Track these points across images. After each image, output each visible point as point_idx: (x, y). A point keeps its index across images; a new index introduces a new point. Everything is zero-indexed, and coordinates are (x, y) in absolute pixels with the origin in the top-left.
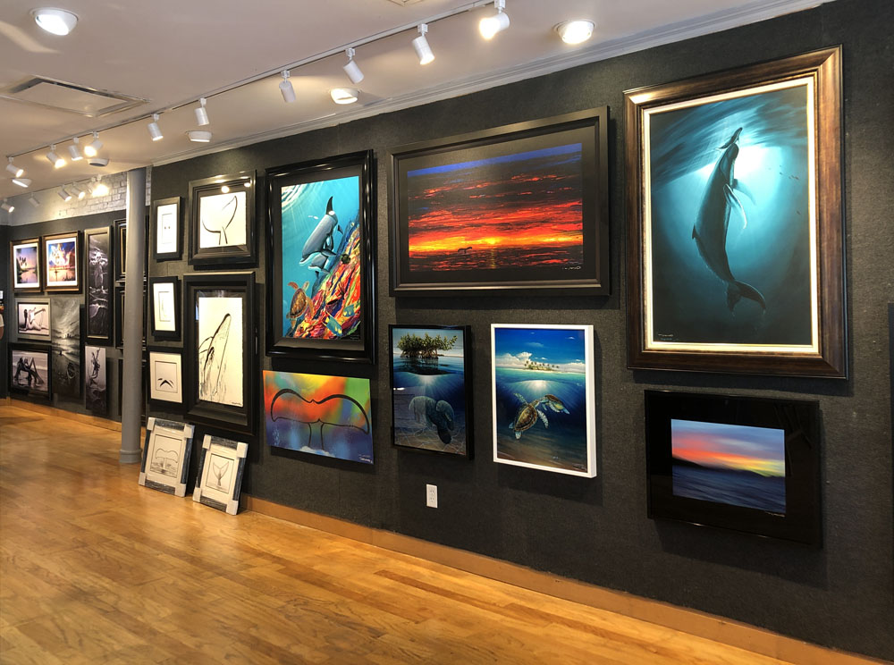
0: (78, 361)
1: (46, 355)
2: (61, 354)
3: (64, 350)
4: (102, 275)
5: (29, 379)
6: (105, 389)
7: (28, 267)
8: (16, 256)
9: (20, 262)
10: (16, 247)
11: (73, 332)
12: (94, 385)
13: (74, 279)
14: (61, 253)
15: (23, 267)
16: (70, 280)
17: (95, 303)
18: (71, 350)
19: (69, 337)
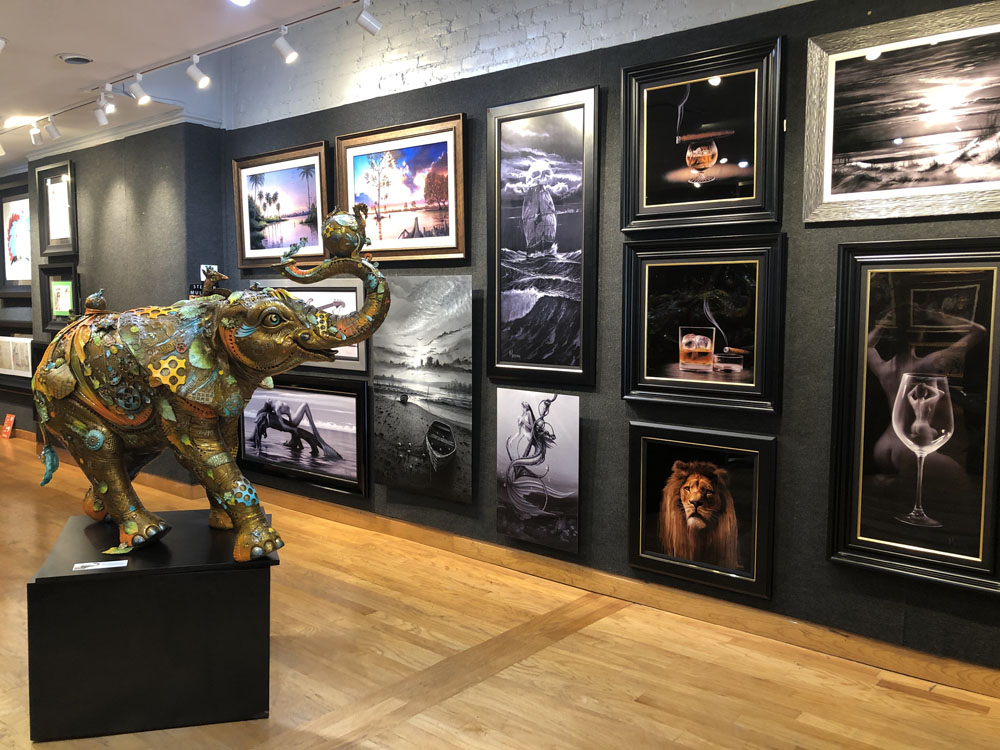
0: (466, 421)
1: (353, 401)
2: (404, 402)
3: (414, 393)
4: (552, 219)
5: (295, 446)
6: (574, 492)
7: (284, 211)
8: (247, 190)
9: (259, 203)
10: (246, 173)
11: (446, 354)
12: (525, 480)
13: (444, 232)
14: (397, 174)
15: (270, 212)
16: (428, 234)
17: (523, 287)
18: (438, 394)
19: (432, 365)
